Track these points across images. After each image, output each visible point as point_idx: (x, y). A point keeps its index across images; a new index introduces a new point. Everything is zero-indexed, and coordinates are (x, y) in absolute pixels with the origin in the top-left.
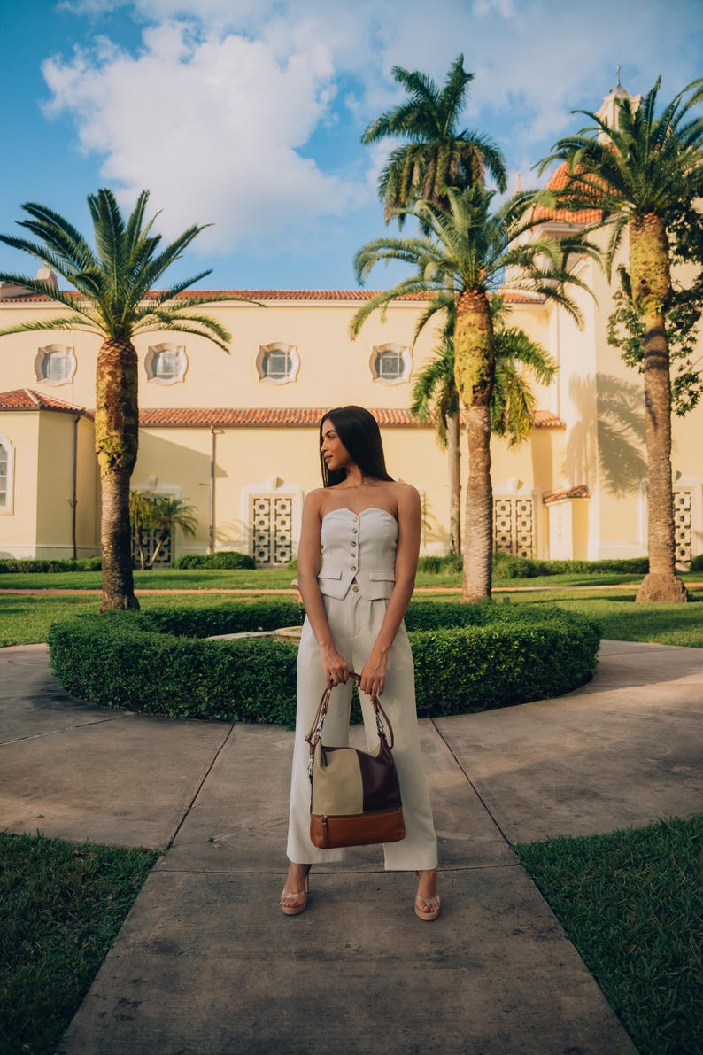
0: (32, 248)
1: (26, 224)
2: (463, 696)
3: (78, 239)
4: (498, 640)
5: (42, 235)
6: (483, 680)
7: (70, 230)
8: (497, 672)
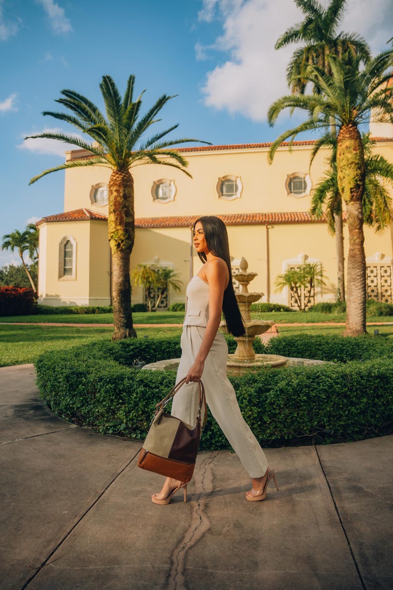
0: (69, 119)
1: (61, 101)
2: (345, 427)
3: (94, 110)
4: (376, 377)
5: (72, 108)
6: (363, 412)
7: (90, 105)
8: (375, 405)
